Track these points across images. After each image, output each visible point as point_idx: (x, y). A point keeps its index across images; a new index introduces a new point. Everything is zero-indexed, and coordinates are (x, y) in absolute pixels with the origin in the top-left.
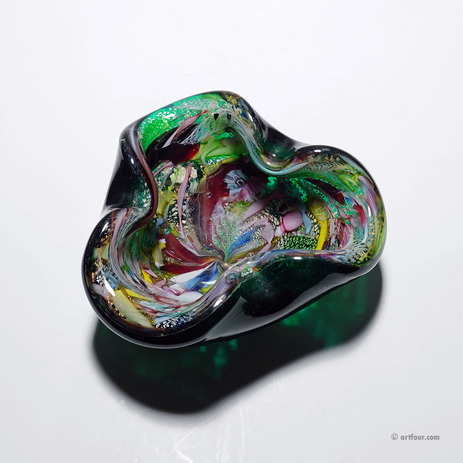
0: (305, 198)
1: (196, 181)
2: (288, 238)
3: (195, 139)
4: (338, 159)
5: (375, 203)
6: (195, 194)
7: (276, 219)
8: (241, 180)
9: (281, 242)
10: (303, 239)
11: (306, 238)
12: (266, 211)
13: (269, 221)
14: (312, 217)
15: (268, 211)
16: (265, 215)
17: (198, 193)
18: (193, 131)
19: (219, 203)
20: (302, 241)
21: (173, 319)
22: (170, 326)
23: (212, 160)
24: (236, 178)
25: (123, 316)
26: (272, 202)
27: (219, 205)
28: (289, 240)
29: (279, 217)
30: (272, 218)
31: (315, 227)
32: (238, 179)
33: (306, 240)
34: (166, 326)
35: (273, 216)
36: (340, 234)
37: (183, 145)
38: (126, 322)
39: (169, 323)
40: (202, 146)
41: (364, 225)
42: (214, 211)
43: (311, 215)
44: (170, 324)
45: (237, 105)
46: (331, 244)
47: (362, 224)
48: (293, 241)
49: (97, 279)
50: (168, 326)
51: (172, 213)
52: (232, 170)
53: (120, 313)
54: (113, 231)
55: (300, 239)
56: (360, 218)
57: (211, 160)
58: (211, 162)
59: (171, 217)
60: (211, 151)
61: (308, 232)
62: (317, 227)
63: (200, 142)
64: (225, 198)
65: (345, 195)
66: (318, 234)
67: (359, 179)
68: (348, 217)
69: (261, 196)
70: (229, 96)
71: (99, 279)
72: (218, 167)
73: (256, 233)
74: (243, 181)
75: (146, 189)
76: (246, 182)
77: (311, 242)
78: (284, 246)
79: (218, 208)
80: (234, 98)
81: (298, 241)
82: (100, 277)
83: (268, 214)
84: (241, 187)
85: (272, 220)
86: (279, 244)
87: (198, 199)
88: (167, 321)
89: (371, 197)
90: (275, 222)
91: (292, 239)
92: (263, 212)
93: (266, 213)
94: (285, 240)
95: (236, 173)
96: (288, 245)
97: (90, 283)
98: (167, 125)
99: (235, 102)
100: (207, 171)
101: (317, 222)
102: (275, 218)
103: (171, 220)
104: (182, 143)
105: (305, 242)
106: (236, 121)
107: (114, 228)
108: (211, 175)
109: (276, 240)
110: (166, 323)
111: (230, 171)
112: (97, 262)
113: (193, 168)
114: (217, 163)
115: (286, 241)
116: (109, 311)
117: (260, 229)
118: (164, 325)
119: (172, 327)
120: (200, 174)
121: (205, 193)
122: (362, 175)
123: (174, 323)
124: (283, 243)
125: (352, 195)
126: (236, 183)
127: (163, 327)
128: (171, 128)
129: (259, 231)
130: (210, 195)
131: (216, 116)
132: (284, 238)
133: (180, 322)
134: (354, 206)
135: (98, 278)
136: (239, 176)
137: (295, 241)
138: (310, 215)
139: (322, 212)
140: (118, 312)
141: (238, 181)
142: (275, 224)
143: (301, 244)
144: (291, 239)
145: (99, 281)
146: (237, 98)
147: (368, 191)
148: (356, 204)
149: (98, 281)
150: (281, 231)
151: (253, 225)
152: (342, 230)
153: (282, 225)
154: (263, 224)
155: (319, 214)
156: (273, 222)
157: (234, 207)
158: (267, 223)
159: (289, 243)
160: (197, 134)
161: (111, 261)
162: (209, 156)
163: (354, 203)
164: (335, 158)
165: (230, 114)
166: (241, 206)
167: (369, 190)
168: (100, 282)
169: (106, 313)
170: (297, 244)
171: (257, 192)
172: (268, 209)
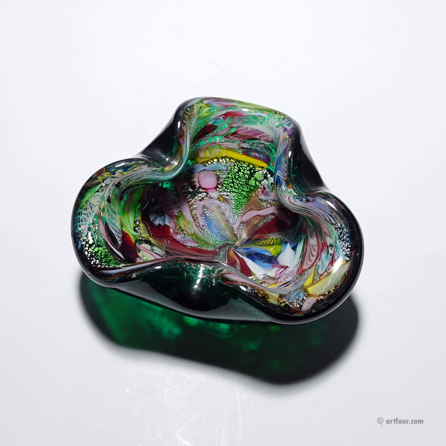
0: (192, 162)
1: (153, 248)
2: (223, 188)
3: (117, 231)
4: (188, 109)
6: (166, 252)
7: (200, 194)
8: (159, 210)
9: (224, 195)
10: (229, 174)
11: (230, 171)
12: (190, 201)
13: (201, 201)
14: (211, 162)
15: (191, 199)
16: (193, 203)
17: (165, 249)
19: (176, 237)
20: (231, 175)
21: (342, 246)
22: (349, 248)
25: (334, 288)
26: (184, 193)
27: (178, 237)
28: (226, 187)
29: (200, 191)
30: (198, 198)
31: (222, 161)
33: (232, 171)
34: (349, 252)
35: (196, 197)
36: (242, 138)
38: (341, 285)
39: (345, 249)
40: (123, 229)
42: (181, 243)
43: (209, 162)
44: (347, 248)
45: (112, 172)
46: (249, 147)
47: (243, 116)
48: (228, 184)
50: (349, 249)
53: (331, 290)
55: (228, 177)
56: (236, 117)
57: (136, 229)
58: (138, 229)
60: (130, 224)
61: (224, 168)
62: (222, 160)
64: (171, 231)
65: (211, 123)
66: (230, 159)
67: (206, 104)
68: (229, 128)
69: (176, 200)
70: (97, 179)
71: (297, 305)
72: (144, 225)
73: (208, 215)
74: (161, 210)
75: (190, 265)
77: (236, 167)
78: (230, 192)
79: (180, 238)
80: (103, 174)
81: (229, 179)
82: (294, 304)
83: (193, 201)
84: (165, 213)
85: (200, 198)
86: (226, 197)
87: (170, 251)
88: (343, 251)
90: (203, 196)
91: (226, 184)
92: (190, 203)
93: (192, 202)
94: (224, 191)
96: (230, 188)
97: (300, 313)
98: (101, 249)
99: (108, 174)
100: (145, 235)
101: (217, 159)
102: (198, 195)
104: (120, 243)
105: (233, 173)
106: (127, 179)
108: (149, 233)
109: (221, 199)
111: (149, 217)
112: (280, 304)
113: (141, 245)
114: (140, 225)
115: (226, 190)
116: (328, 299)
117: (205, 210)
118: (347, 253)
119: (350, 246)
120: (148, 242)
121: (165, 243)
123: (346, 245)
124: (226, 193)
125: (213, 117)
126: (160, 216)
127: (349, 254)
128: (105, 247)
129: (206, 212)
130: (167, 241)
132: (221, 192)
133: (347, 239)
134: (223, 119)
137: (228, 182)
138: (208, 164)
139: (212, 151)
140: (329, 292)
141: (159, 213)
142: (204, 197)
143: (235, 176)
144: (224, 185)
146: (104, 171)
148: (223, 116)
149: (298, 306)
150: (214, 192)
151: (201, 215)
152: (239, 136)
153: (209, 190)
154: (202, 206)
155: (212, 154)
156: (202, 198)
157: (180, 225)
158: (202, 203)
159: (228, 187)
163: (221, 118)
165: (116, 183)
166: (181, 220)
168: (299, 304)
169: (331, 302)
170: (232, 180)
171: (173, 202)
172: (189, 198)
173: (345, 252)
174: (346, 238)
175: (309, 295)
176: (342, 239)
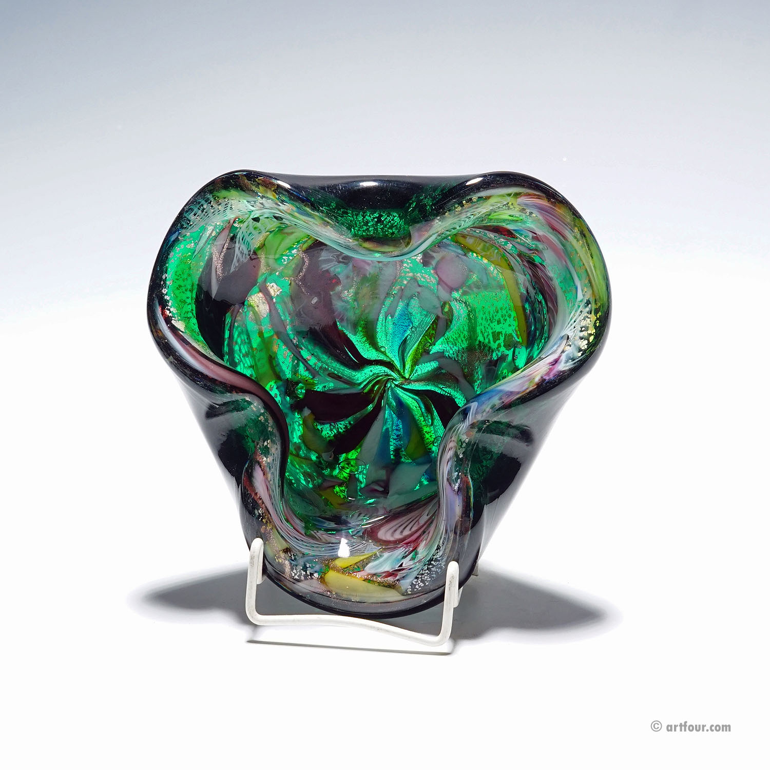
21: (421, 572)
22: (425, 584)
34: (420, 587)
39: (420, 579)
44: (423, 581)
49: (294, 577)
50: (422, 585)
64: (338, 289)
71: (295, 575)
82: (295, 570)
88: (417, 578)
107: (263, 503)
110: (417, 581)
118: (416, 585)
119: (427, 584)
123: (426, 577)
127: (416, 588)
133: (433, 574)
135: (293, 575)
145: (298, 576)
146: (273, 189)
149: (296, 577)
150: (446, 291)
153: (442, 283)
161: (291, 543)
173: (416, 582)
174: (434, 571)
175: (322, 579)
176: (431, 566)
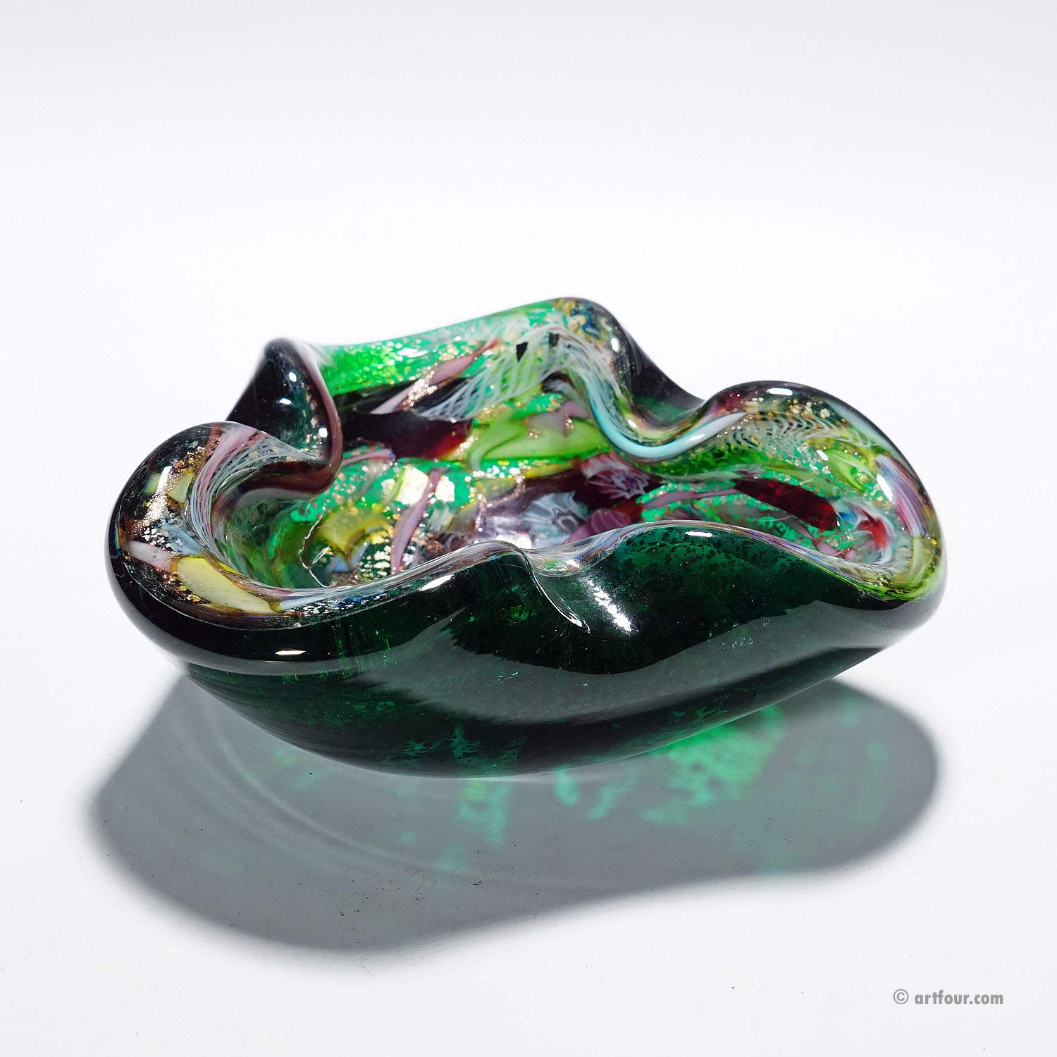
1: (448, 510)
3: (460, 411)
4: (824, 414)
5: (919, 517)
6: (442, 535)
8: (571, 518)
17: (450, 535)
18: (457, 391)
23: (500, 467)
24: (557, 512)
25: (197, 600)
32: (560, 514)
37: (426, 419)
38: (204, 608)
40: (475, 431)
41: (881, 549)
45: (576, 311)
49: (145, 534)
51: (374, 562)
52: (547, 492)
53: (191, 595)
54: (210, 456)
56: (872, 543)
59: (368, 569)
60: (499, 446)
63: (471, 420)
65: (838, 507)
67: (878, 461)
68: (840, 553)
71: (150, 534)
72: (512, 486)
74: (574, 520)
76: (581, 522)
80: (570, 301)
82: (154, 530)
84: (566, 532)
89: (908, 505)
95: (556, 501)
98: (394, 370)
99: (571, 307)
103: (369, 573)
104: (427, 414)
107: (213, 449)
111: (542, 496)
113: (446, 478)
114: (510, 475)
120: (462, 496)
122: (885, 455)
125: (856, 502)
126: (554, 522)
128: (401, 379)
131: (521, 349)
134: (860, 523)
135: (147, 532)
136: (565, 507)
140: (187, 593)
141: (562, 518)
145: (150, 539)
147: (900, 489)
148: (866, 519)
149: (147, 537)
160: (465, 403)
161: (191, 511)
162: (490, 456)
163: (861, 519)
164: (816, 408)
165: (555, 332)
167: (902, 486)
168: (153, 539)
